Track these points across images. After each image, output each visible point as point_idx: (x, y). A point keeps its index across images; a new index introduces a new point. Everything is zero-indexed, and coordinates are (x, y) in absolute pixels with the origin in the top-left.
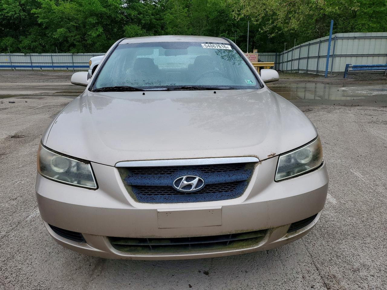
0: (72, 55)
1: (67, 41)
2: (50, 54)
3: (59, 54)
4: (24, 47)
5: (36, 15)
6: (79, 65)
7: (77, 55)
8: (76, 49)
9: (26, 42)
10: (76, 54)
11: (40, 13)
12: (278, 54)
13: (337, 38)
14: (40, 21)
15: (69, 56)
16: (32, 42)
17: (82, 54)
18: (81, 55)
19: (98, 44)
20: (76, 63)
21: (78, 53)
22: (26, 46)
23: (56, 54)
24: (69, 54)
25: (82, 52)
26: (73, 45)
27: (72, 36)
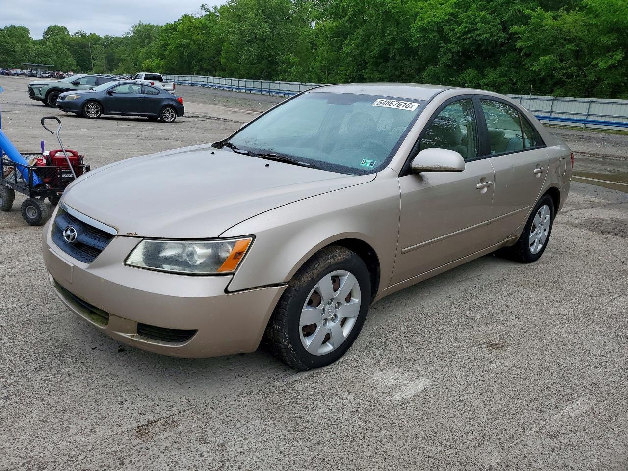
0: (554, 100)
1: (552, 76)
2: (520, 96)
3: (533, 97)
4: (487, 84)
5: (517, 36)
6: (560, 116)
7: (562, 101)
8: (563, 90)
9: (492, 75)
10: (560, 98)
11: (523, 32)
14: (518, 45)
15: (547, 100)
16: (500, 76)
17: (572, 98)
18: (569, 101)
19: (606, 82)
20: (556, 113)
21: (564, 97)
22: (490, 82)
23: (529, 96)
24: (550, 97)
25: (572, 96)
26: (560, 83)
27: (562, 68)
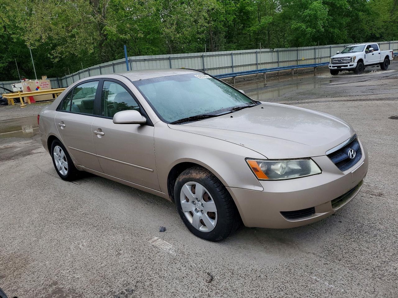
12: (59, 78)
13: (132, 61)
